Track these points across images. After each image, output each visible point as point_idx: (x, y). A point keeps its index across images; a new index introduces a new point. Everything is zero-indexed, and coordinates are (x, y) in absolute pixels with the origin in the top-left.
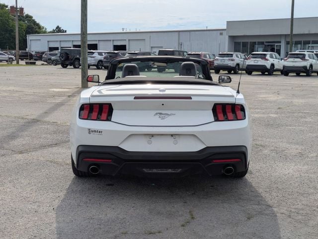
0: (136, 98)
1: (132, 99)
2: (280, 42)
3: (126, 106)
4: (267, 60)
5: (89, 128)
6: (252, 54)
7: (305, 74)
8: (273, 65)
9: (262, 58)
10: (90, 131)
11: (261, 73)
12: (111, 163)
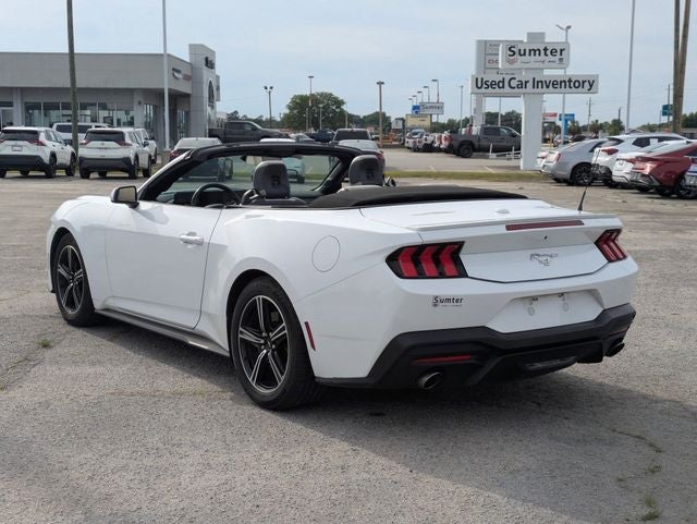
0: (508, 228)
1: (502, 230)
2: (10, 104)
3: (490, 245)
4: (42, 144)
5: (436, 294)
6: (4, 131)
7: (127, 175)
8: (53, 155)
9: (31, 141)
10: (437, 301)
11: (19, 174)
12: (472, 361)
